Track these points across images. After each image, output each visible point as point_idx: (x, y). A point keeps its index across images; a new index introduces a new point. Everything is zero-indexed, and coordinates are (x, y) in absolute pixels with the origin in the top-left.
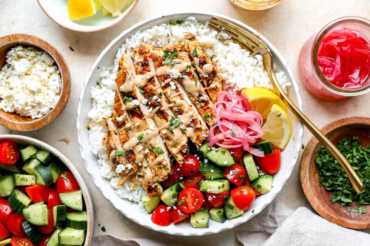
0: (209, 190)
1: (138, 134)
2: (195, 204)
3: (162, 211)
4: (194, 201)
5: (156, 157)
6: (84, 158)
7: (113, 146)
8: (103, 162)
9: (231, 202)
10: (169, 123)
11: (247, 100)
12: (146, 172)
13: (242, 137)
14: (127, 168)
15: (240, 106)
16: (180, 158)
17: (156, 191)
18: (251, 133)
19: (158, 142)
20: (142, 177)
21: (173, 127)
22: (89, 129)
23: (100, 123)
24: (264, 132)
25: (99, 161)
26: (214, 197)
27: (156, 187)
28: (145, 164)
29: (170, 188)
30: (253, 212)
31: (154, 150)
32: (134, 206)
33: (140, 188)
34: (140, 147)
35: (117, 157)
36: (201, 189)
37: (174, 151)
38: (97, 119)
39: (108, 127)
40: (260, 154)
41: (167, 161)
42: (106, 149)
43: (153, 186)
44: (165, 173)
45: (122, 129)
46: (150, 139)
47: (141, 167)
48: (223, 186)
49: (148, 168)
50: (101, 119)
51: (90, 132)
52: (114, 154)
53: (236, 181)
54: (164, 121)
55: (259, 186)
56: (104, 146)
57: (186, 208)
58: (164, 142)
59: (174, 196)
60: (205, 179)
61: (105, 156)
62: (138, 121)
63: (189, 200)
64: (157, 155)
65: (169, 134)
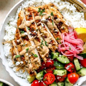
0: (58, 75)
1: (26, 48)
2: (51, 80)
3: (36, 82)
4: (51, 79)
5: (34, 59)
6: (1, 58)
7: (15, 53)
8: (10, 60)
9: (68, 80)
10: (41, 43)
11: (77, 34)
12: (29, 65)
13: (74, 50)
14: (21, 63)
15: (73, 36)
16: (45, 59)
17: (34, 74)
18: (78, 49)
19: (35, 52)
20: (28, 67)
21: (43, 45)
22: (4, 44)
23: (9, 42)
24: (84, 48)
25: (8, 59)
26: (60, 77)
27: (34, 72)
28: (29, 62)
29: (40, 73)
30: (77, 85)
31: (34, 56)
32: (23, 80)
33: (26, 72)
34: (27, 54)
35: (17, 58)
36: (54, 74)
37: (43, 56)
38: (8, 40)
39: (13, 45)
40: (81, 58)
41: (39, 61)
42: (11, 54)
43: (32, 72)
44: (38, 66)
45: (19, 45)
46: (32, 51)
47: (27, 63)
48: (64, 73)
49: (31, 64)
50: (9, 41)
51: (4, 46)
52: (15, 57)
53: (70, 70)
54: (39, 42)
55: (81, 73)
56: (11, 53)
57: (47, 82)
58: (38, 51)
59: (42, 77)
60: (56, 69)
61: (11, 57)
62: (26, 42)
63: (49, 78)
64: (35, 58)
65: (41, 49)
